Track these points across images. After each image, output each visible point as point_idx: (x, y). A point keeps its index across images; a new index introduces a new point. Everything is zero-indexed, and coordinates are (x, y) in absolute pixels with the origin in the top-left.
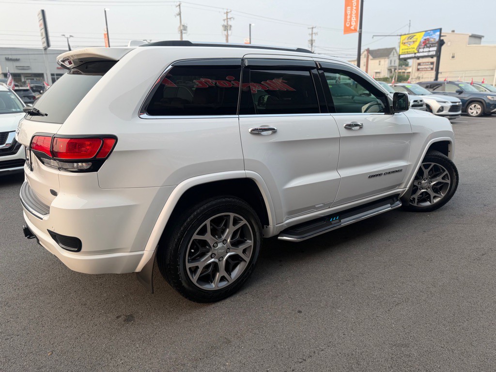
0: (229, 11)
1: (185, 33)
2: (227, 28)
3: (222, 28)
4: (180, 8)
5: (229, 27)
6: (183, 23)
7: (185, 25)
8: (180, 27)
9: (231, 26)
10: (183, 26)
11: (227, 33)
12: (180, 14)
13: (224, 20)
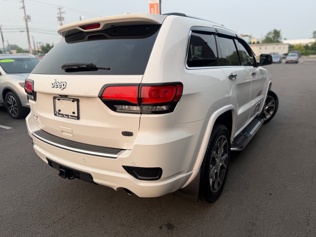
0: (61, 7)
1: (29, 21)
2: (60, 19)
3: (57, 19)
4: (23, 3)
5: (62, 19)
6: (27, 14)
7: (29, 15)
8: (25, 17)
9: (63, 18)
10: (28, 16)
11: (61, 22)
12: (24, 7)
13: (58, 14)
